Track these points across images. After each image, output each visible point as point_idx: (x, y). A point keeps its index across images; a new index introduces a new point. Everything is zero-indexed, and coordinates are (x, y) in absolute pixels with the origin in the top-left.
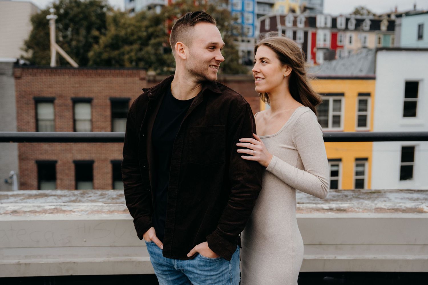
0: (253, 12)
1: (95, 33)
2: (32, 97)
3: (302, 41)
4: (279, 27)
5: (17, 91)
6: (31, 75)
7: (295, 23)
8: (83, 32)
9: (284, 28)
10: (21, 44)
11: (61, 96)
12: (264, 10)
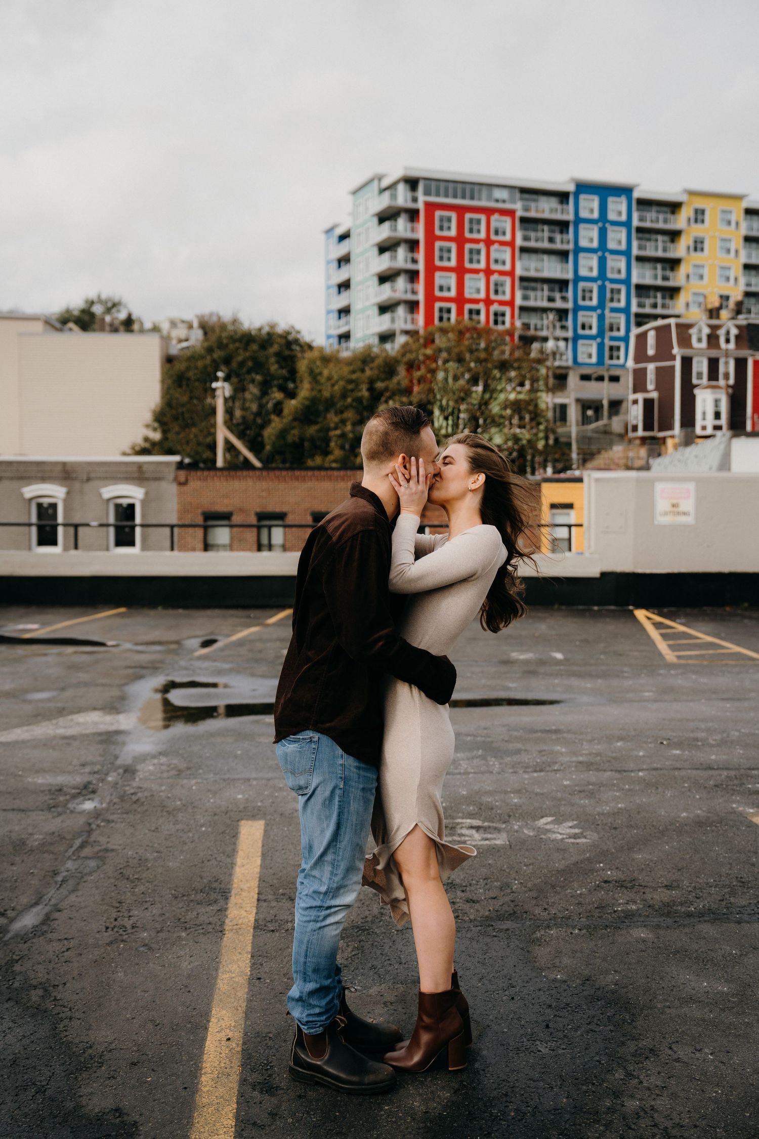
0: (626, 310)
1: (278, 395)
2: (200, 511)
3: (732, 381)
4: (676, 350)
5: (178, 503)
6: (200, 480)
7: (713, 339)
8: (254, 390)
9: (687, 352)
10: (148, 417)
11: (241, 510)
12: (655, 306)
